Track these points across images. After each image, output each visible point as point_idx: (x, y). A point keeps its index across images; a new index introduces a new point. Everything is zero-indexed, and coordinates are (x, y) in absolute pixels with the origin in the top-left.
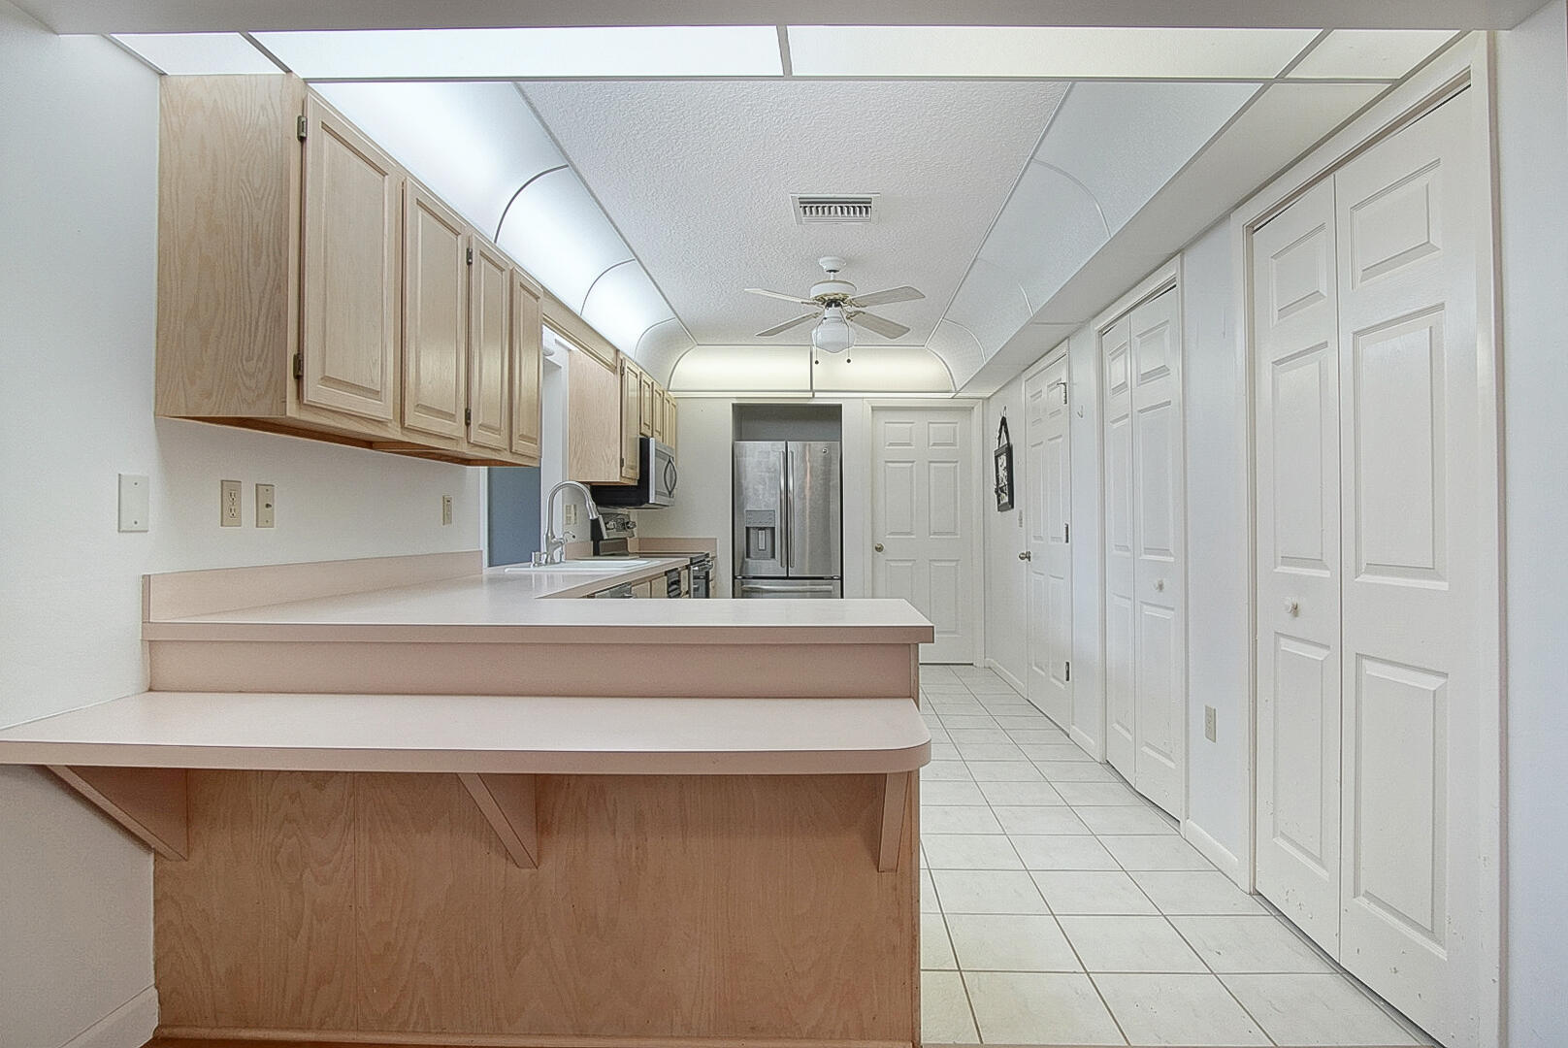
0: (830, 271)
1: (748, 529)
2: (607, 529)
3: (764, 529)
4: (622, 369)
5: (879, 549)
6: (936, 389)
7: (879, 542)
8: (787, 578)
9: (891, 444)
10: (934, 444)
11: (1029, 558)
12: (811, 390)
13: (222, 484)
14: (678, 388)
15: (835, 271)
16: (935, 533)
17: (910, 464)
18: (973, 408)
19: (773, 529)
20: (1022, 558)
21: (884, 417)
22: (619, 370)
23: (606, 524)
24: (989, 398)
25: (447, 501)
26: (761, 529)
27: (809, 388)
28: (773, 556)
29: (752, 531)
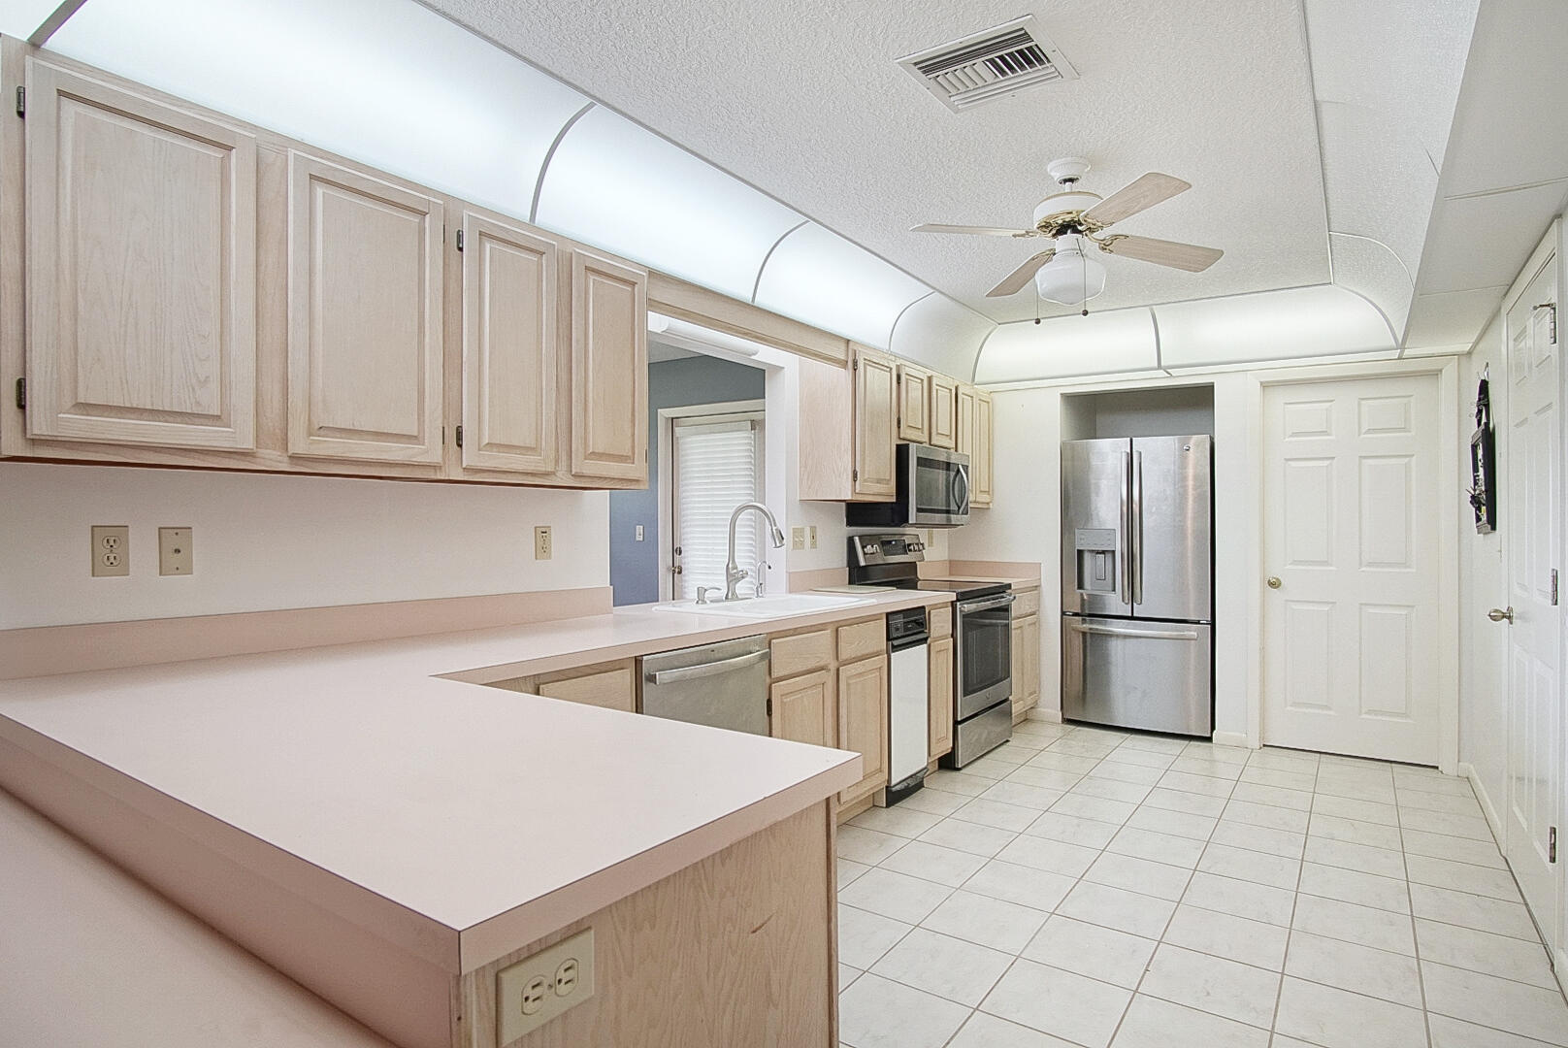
0: (1065, 181)
1: (1080, 553)
2: (865, 554)
3: (1103, 552)
4: (855, 363)
5: (1274, 584)
6: (1362, 347)
7: (1274, 573)
8: (1132, 618)
9: (1294, 434)
10: (1369, 431)
11: (1509, 618)
12: (1160, 367)
13: (92, 530)
14: (985, 380)
15: (1071, 180)
16: (1370, 564)
17: (1328, 462)
18: (1441, 371)
19: (1113, 552)
20: (1494, 618)
21: (1280, 397)
22: (850, 364)
23: (863, 547)
24: (1469, 353)
25: (543, 533)
26: (1098, 552)
27: (1156, 365)
28: (1114, 590)
29: (1087, 557)
